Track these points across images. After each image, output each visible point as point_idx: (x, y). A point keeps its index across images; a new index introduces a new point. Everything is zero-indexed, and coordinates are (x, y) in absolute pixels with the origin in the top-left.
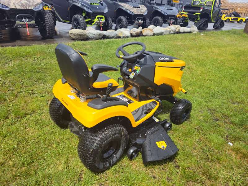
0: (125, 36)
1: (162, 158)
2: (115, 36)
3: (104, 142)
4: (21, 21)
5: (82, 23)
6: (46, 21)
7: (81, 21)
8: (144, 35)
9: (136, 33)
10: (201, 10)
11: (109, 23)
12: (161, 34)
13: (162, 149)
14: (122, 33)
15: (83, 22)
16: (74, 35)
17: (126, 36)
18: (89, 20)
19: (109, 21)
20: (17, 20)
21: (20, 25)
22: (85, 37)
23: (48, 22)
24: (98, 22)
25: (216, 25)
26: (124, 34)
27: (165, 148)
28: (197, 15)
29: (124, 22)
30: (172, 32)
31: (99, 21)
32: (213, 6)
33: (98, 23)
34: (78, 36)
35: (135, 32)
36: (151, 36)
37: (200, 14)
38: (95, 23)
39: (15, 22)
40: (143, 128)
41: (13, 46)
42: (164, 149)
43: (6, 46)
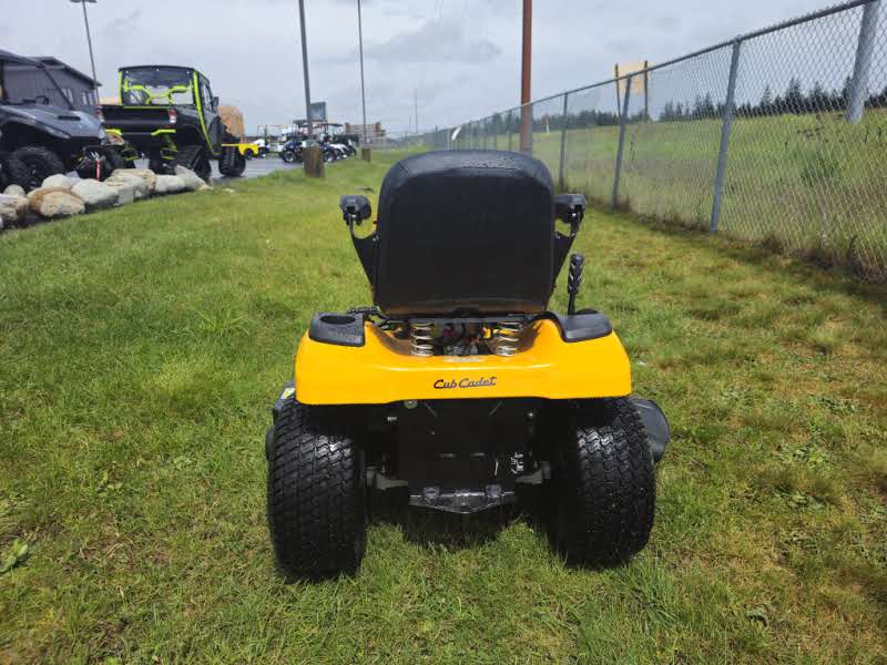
8: (46, 214)
10: (173, 120)
12: (109, 204)
25: (226, 162)
28: (163, 134)
30: (139, 194)
32: (199, 107)
36: (80, 213)
37: (173, 131)
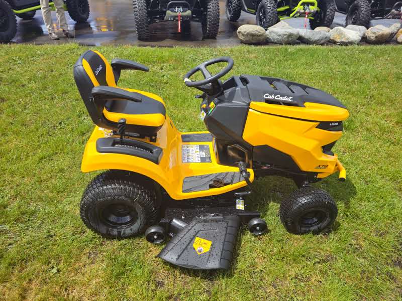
0: (345, 41)
1: (183, 264)
2: (322, 39)
3: (100, 199)
4: (172, 11)
5: (269, 14)
6: (209, 12)
7: (269, 10)
9: (376, 37)
11: (328, 13)
13: (196, 251)
14: (341, 34)
15: (271, 12)
16: (243, 35)
17: (347, 41)
18: (287, 7)
19: (328, 10)
20: (168, 10)
21: (171, 17)
22: (261, 38)
23: (211, 12)
24: (302, 11)
26: (344, 37)
27: (202, 253)
29: (363, 12)
31: (304, 9)
33: (302, 13)
34: (249, 36)
35: (374, 33)
38: (296, 14)
39: (165, 13)
40: (201, 208)
41: (152, 46)
42: (199, 254)
43: (145, 46)
